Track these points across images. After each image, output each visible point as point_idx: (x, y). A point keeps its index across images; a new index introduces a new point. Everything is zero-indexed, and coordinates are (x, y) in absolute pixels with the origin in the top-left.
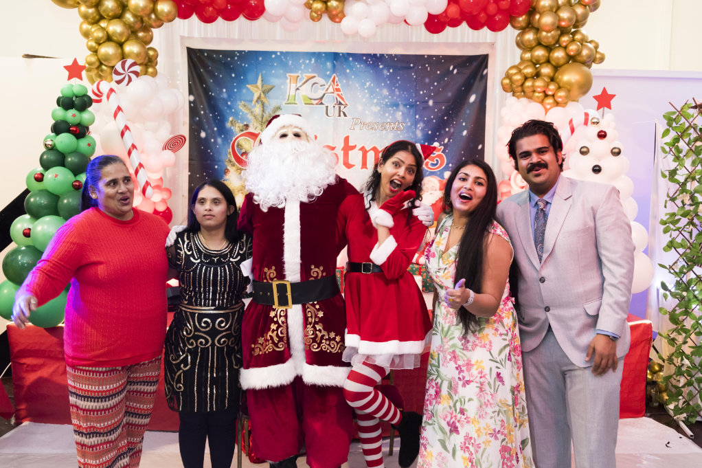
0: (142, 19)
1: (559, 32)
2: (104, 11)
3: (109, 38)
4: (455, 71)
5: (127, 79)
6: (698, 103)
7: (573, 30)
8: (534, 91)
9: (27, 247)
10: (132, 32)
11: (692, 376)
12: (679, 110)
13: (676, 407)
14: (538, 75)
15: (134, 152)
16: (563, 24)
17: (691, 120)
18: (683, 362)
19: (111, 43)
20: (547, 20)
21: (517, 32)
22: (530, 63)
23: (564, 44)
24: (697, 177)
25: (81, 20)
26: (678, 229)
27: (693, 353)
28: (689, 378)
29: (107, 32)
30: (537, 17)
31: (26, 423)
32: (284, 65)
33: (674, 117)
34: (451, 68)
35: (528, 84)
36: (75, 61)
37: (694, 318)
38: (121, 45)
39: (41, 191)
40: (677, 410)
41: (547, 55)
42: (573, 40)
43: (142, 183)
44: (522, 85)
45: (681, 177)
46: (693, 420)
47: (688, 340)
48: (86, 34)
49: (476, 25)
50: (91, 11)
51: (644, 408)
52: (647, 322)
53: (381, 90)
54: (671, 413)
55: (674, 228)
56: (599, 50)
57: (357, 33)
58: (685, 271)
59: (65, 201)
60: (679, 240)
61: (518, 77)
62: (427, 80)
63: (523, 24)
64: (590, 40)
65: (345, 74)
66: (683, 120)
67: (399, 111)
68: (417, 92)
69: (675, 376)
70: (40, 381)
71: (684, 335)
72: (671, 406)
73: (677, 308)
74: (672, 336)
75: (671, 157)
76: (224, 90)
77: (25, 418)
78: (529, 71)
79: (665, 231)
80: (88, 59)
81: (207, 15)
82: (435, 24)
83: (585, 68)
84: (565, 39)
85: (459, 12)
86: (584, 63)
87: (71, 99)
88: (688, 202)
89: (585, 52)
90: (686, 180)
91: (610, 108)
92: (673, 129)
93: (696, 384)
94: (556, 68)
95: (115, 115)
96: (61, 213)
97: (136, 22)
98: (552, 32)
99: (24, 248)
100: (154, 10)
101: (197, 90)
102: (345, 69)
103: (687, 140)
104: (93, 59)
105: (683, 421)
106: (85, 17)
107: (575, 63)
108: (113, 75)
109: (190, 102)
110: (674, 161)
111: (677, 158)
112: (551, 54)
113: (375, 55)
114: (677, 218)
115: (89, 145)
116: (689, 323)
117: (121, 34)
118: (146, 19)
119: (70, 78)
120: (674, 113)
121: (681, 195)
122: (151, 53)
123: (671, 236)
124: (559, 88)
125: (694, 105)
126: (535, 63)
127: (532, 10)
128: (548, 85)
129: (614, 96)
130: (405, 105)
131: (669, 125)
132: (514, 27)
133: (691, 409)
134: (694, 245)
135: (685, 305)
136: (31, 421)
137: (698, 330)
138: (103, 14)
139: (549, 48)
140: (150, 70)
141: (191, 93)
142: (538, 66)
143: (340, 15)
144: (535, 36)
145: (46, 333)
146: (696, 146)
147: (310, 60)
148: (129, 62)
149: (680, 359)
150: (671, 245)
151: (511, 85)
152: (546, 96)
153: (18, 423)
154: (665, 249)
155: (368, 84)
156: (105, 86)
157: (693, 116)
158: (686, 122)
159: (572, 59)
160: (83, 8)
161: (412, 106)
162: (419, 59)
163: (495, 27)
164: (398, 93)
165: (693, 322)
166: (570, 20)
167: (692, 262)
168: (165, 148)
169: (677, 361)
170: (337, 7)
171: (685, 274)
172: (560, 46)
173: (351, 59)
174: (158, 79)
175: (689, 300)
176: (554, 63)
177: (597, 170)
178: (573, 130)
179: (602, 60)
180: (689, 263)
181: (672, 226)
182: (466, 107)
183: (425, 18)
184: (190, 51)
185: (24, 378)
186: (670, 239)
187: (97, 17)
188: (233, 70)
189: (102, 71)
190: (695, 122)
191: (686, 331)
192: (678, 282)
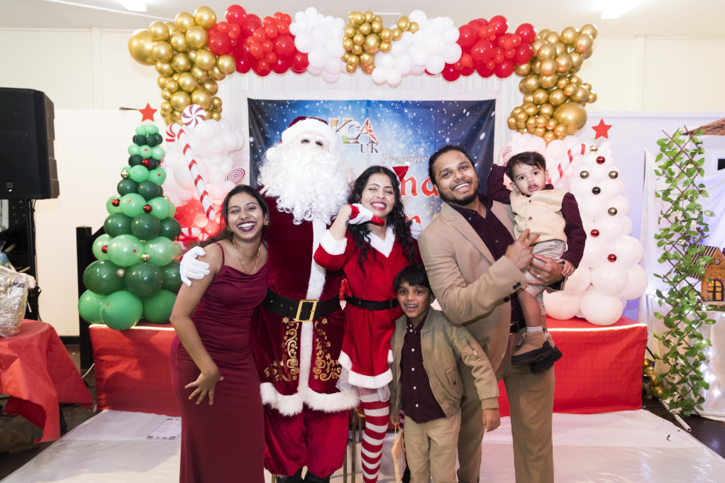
0: (207, 72)
1: (557, 77)
2: (177, 66)
3: (180, 89)
4: (468, 114)
5: (194, 122)
6: (689, 130)
7: (568, 75)
8: (536, 127)
9: (105, 261)
10: (200, 84)
11: (686, 374)
12: (671, 137)
13: (672, 401)
14: (539, 113)
15: (200, 181)
16: (561, 69)
17: (682, 145)
18: (677, 362)
19: (181, 93)
20: (548, 66)
21: (521, 78)
22: (532, 104)
23: (562, 87)
24: (689, 196)
25: (158, 75)
26: (671, 243)
27: (686, 354)
28: (683, 376)
29: (178, 84)
30: (538, 64)
31: (105, 411)
32: (327, 112)
33: (667, 143)
34: (465, 111)
35: (532, 121)
36: (148, 105)
37: (687, 322)
38: (190, 94)
39: (118, 214)
40: (673, 405)
41: (546, 96)
42: (570, 83)
43: (206, 209)
44: (526, 122)
45: (674, 196)
46: (688, 414)
47: (682, 342)
48: (163, 87)
49: (485, 73)
50: (166, 67)
51: (641, 401)
52: (643, 325)
53: (406, 130)
54: (668, 407)
55: (668, 242)
56: (592, 91)
57: (386, 82)
58: (679, 280)
59: (137, 222)
60: (672, 252)
61: (522, 116)
62: (444, 122)
63: (526, 72)
64: (583, 83)
65: (376, 118)
66: (675, 146)
67: (421, 147)
68: (436, 132)
69: (670, 374)
70: (117, 375)
71: (678, 337)
72: (668, 401)
73: (672, 313)
74: (667, 338)
75: (664, 179)
76: (278, 133)
77: (104, 406)
78: (531, 110)
79: (659, 245)
80: (163, 107)
81: (262, 69)
82: (451, 73)
83: (580, 106)
84: (563, 82)
85: (471, 61)
86: (579, 102)
87: (144, 137)
88: (680, 218)
89: (580, 94)
90: (679, 199)
91: (606, 136)
92: (666, 154)
93: (690, 382)
94: (555, 107)
95: (184, 152)
96: (134, 232)
97: (203, 75)
98: (552, 77)
99: (103, 262)
100: (216, 65)
101: (256, 133)
102: (376, 114)
103: (678, 163)
104: (167, 106)
105: (678, 414)
106: (161, 72)
107: (573, 103)
108: (183, 118)
109: (251, 143)
110: (667, 182)
111: (670, 180)
112: (550, 96)
113: (401, 102)
114: (670, 233)
115: (159, 175)
116: (682, 326)
117: (190, 86)
118: (209, 72)
119: (144, 119)
120: (666, 140)
121: (674, 213)
122: (216, 102)
123: (664, 249)
124: (558, 124)
125: (685, 132)
126: (536, 103)
127: (533, 58)
128: (548, 121)
129: (609, 127)
130: (427, 143)
131: (663, 150)
132: (518, 74)
133: (686, 404)
134: (686, 257)
135: (679, 311)
136: (110, 409)
137: (691, 333)
138: (176, 69)
139: (548, 90)
140: (215, 115)
141: (251, 135)
142: (538, 106)
143: (371, 67)
144: (536, 81)
145: (122, 335)
146: (688, 170)
147: (348, 107)
148: (196, 107)
149: (674, 359)
150: (665, 257)
151: (516, 123)
152: (547, 131)
153: (99, 411)
154: (659, 261)
155: (395, 126)
156: (176, 128)
157: (684, 142)
158: (678, 147)
159: (569, 98)
160: (159, 65)
161: (431, 143)
162: (437, 105)
163: (502, 74)
164: (420, 133)
165: (686, 325)
166: (567, 65)
167: (683, 272)
168: (227, 179)
169: (672, 360)
170: (369, 60)
171: (679, 282)
172: (558, 88)
173: (381, 105)
174: (221, 122)
175: (683, 306)
176: (553, 103)
177: (596, 191)
178: (571, 159)
179: (595, 99)
180: (682, 273)
181: (665, 240)
182: (477, 143)
183: (442, 67)
184: (250, 101)
185: (103, 372)
186: (664, 252)
187: (171, 72)
188: (284, 116)
189: (175, 116)
190: (687, 147)
191: (680, 334)
192: (672, 290)
